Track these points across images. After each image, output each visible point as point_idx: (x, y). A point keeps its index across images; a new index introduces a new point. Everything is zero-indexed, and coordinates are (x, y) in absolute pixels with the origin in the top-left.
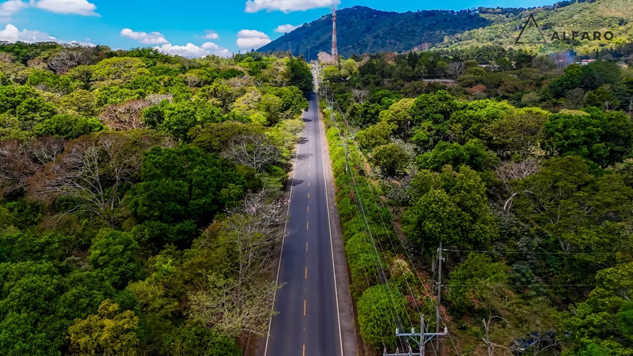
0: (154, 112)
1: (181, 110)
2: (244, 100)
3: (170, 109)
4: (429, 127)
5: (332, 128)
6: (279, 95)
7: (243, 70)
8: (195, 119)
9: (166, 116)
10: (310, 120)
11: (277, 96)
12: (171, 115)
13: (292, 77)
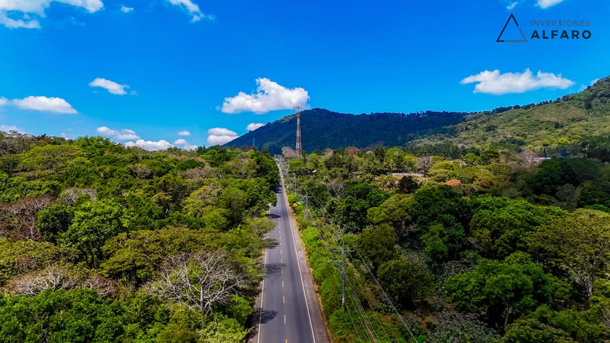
0: (56, 215)
1: (99, 211)
2: (200, 194)
3: (84, 210)
4: (440, 232)
5: (309, 228)
6: (243, 188)
7: (203, 161)
8: (120, 224)
9: (76, 220)
10: (279, 217)
11: (241, 189)
12: (83, 218)
13: (257, 169)
